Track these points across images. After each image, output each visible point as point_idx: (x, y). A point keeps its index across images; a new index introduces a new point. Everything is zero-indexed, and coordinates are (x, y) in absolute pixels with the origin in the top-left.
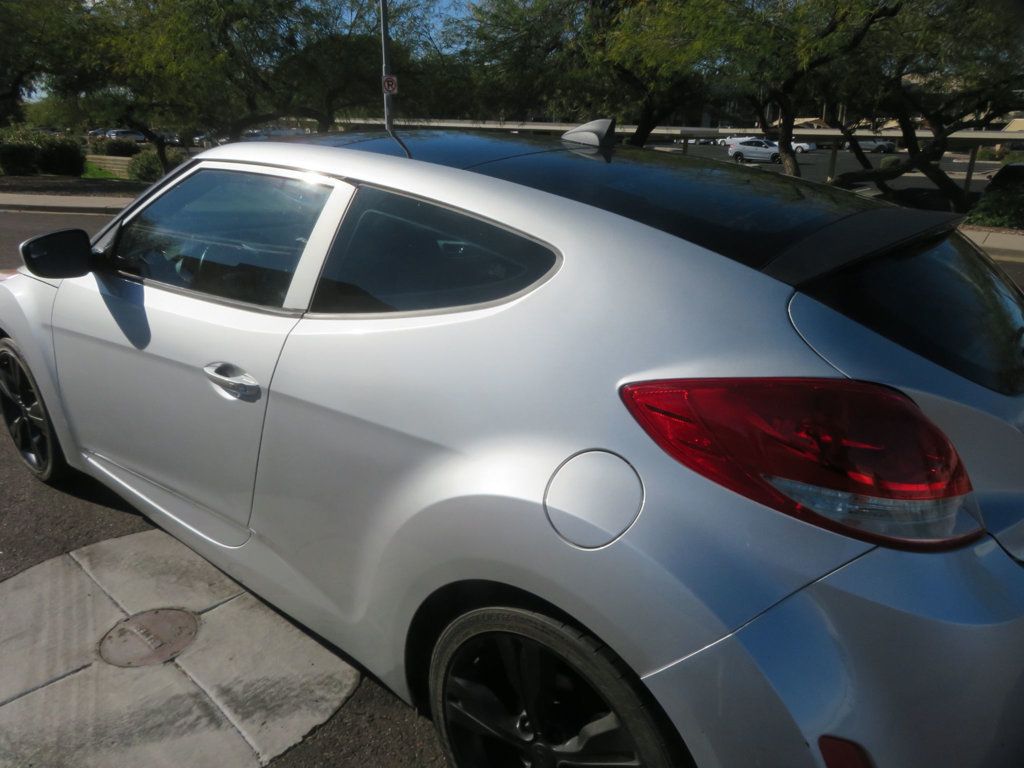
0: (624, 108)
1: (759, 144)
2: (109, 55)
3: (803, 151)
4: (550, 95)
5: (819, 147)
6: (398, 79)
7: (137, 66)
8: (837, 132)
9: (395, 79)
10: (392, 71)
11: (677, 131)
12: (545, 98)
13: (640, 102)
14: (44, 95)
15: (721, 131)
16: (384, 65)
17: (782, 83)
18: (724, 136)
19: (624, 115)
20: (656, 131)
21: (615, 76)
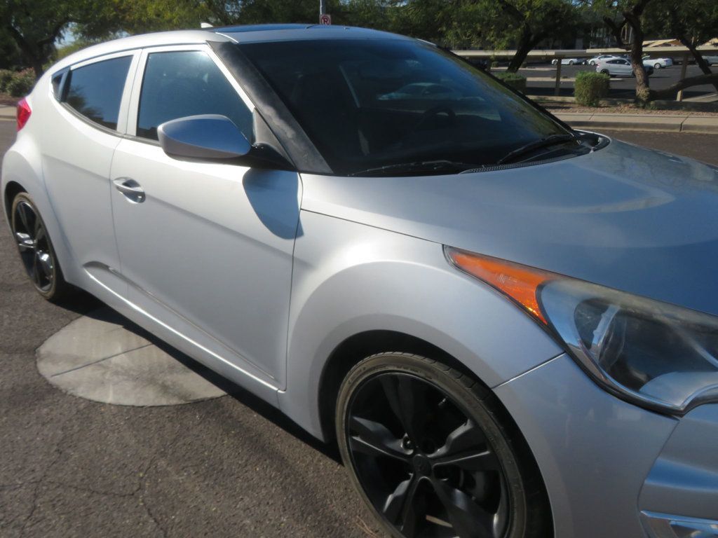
0: (508, 35)
1: (622, 62)
2: (122, 8)
3: (661, 67)
4: (449, 27)
5: (675, 63)
6: (332, 17)
7: (141, 15)
8: (685, 48)
9: (329, 16)
10: (327, 11)
11: (551, 53)
12: (444, 29)
13: (519, 30)
14: (72, 39)
15: (589, 51)
16: (321, 6)
17: (633, 7)
18: (592, 56)
19: (508, 41)
20: (531, 53)
21: (500, 8)
